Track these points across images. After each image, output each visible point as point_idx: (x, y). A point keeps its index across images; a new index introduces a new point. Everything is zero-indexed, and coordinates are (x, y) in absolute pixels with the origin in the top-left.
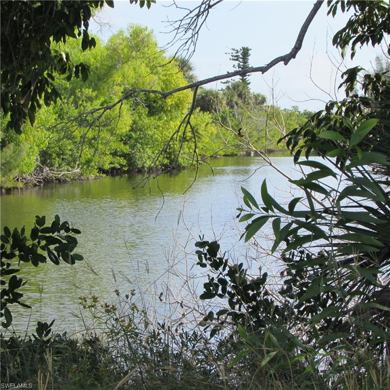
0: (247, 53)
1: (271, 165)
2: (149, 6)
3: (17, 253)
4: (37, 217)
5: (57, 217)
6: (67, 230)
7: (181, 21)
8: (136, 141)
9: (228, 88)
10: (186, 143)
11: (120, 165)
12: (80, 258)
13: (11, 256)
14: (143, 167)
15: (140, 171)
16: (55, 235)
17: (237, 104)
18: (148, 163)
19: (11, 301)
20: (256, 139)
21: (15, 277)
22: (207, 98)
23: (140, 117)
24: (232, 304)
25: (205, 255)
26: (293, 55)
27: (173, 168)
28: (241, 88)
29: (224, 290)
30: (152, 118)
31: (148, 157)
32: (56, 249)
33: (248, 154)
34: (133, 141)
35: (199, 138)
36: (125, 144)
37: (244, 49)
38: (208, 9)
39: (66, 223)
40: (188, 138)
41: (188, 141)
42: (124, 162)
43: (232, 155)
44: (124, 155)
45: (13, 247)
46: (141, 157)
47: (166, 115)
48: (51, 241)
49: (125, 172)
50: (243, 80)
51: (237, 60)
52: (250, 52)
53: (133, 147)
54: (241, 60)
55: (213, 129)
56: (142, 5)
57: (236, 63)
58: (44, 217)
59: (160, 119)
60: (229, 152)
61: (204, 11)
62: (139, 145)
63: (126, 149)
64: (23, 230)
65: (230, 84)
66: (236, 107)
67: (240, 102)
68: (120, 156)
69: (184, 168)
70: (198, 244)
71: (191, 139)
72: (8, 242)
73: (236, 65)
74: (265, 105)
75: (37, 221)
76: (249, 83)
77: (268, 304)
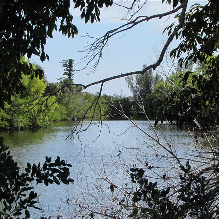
0: (72, 63)
1: (136, 126)
2: (73, 36)
3: (35, 178)
4: (46, 157)
5: (58, 158)
6: (64, 165)
8: (14, 112)
9: (61, 82)
10: (42, 113)
11: (5, 125)
12: (72, 181)
13: (31, 180)
14: (18, 127)
15: (17, 129)
16: (57, 168)
17: (67, 91)
18: (21, 125)
19: (30, 206)
20: (78, 111)
21: (32, 192)
22: (50, 88)
23: (16, 98)
24: (150, 205)
25: (136, 176)
26: (158, 64)
27: (34, 127)
28: (68, 82)
29: (145, 196)
30: (23, 99)
31: (22, 121)
32: (58, 176)
33: (74, 119)
34: (12, 112)
35: (49, 110)
36: (8, 114)
37: (70, 60)
39: (63, 160)
40: (43, 110)
41: (42, 112)
42: (7, 124)
43: (65, 120)
44: (8, 120)
45: (33, 175)
46: (17, 121)
47: (30, 97)
48: (54, 171)
49: (8, 130)
50: (70, 78)
51: (66, 66)
52: (73, 62)
53: (12, 115)
54: (68, 66)
55: (56, 105)
56: (69, 36)
57: (65, 68)
58: (51, 158)
59: (27, 99)
60: (63, 118)
61: (106, 39)
62: (16, 115)
63: (9, 117)
64: (39, 165)
65: (62, 80)
66: (66, 93)
67: (68, 90)
68: (5, 121)
69: (40, 127)
70: (131, 170)
71: (44, 111)
72: (30, 172)
73: (66, 69)
74: (82, 91)
75: (46, 159)
76: (73, 79)
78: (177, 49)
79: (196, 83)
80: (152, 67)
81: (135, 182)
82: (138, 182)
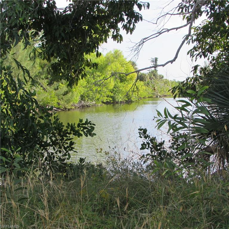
0: (157, 60)
1: (166, 100)
2: (120, 42)
3: (72, 132)
4: (80, 119)
5: (87, 119)
6: (91, 124)
7: (133, 47)
8: (116, 92)
9: (150, 72)
10: (134, 92)
11: (110, 100)
12: (95, 135)
13: (70, 133)
14: (118, 101)
15: (117, 103)
16: (86, 126)
17: (153, 78)
18: (120, 100)
19: (70, 150)
20: (160, 91)
21: (71, 141)
22: (142, 76)
23: (117, 83)
24: (151, 152)
25: (142, 133)
26: (174, 60)
27: (129, 102)
28: (154, 72)
29: (149, 146)
30: (122, 83)
31: (120, 98)
32: (86, 131)
33: (157, 97)
34: (114, 92)
35: (139, 90)
36: (112, 93)
37: (155, 58)
38: (143, 43)
39: (90, 121)
40: (135, 91)
41: (135, 92)
42: (111, 99)
43: (151, 97)
44: (111, 97)
45: (71, 130)
46: (118, 98)
47: (127, 82)
48: (85, 128)
49: (111, 103)
50: (155, 70)
51: (153, 62)
52: (158, 59)
53: (114, 94)
54: (154, 62)
55: (144, 87)
56: (118, 42)
57: (153, 63)
58: (82, 119)
59: (125, 83)
60: (150, 96)
61: (142, 44)
62: (117, 93)
63: (112, 95)
64: (74, 124)
65: (150, 71)
66: (153, 80)
67: (154, 77)
68: (110, 97)
69: (133, 102)
70: (139, 129)
71: (136, 91)
72: (69, 128)
73: (153, 64)
74: (163, 78)
75: (80, 121)
76: (157, 71)
77: (165, 152)
78: (192, 50)
79: (202, 72)
80: (170, 62)
81: (141, 137)
82: (144, 137)
